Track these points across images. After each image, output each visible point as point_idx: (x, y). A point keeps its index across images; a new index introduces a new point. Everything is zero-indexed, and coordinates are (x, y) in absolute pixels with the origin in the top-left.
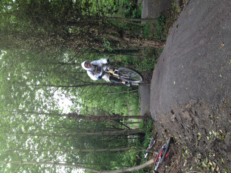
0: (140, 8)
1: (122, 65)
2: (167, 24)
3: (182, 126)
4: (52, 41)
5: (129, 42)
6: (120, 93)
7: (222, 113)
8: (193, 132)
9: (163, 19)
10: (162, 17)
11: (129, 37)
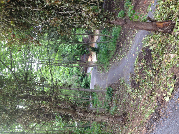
0: (89, 77)
9: (111, 91)
11: (83, 112)
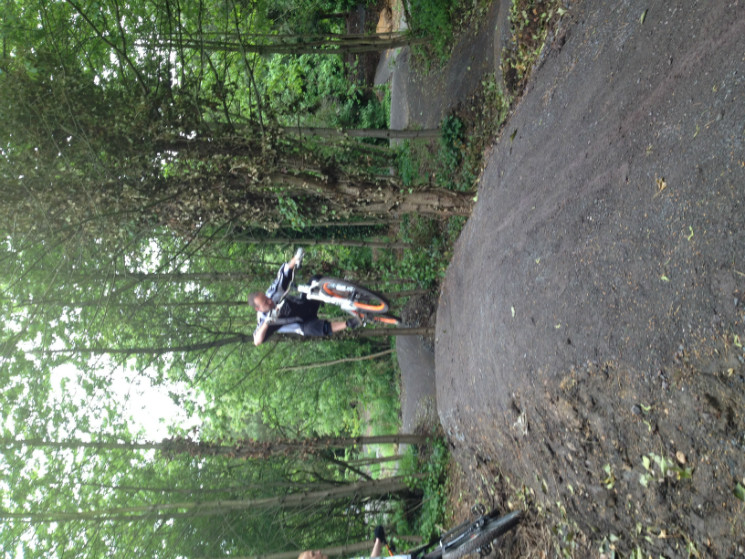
0: (385, 101)
1: (339, 272)
2: (472, 146)
3: (550, 449)
4: (105, 202)
5: (359, 200)
6: (333, 363)
7: (680, 394)
8: (587, 466)
9: (457, 131)
10: (453, 124)
11: (359, 185)
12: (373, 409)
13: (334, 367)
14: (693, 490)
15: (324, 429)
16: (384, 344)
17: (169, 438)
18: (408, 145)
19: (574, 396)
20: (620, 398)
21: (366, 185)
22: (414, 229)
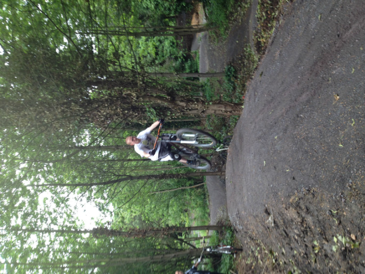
0: (196, 59)
2: (240, 80)
3: (286, 233)
5: (186, 108)
7: (352, 204)
8: (305, 241)
9: (233, 73)
10: (231, 70)
11: (185, 101)
12: (196, 213)
13: (176, 191)
14: (360, 253)
15: (171, 223)
16: (200, 180)
17: (96, 227)
18: (208, 80)
19: (297, 206)
20: (321, 207)
21: (189, 101)
22: (213, 122)
